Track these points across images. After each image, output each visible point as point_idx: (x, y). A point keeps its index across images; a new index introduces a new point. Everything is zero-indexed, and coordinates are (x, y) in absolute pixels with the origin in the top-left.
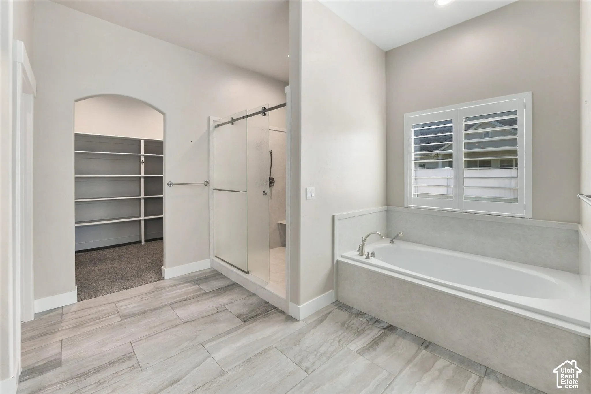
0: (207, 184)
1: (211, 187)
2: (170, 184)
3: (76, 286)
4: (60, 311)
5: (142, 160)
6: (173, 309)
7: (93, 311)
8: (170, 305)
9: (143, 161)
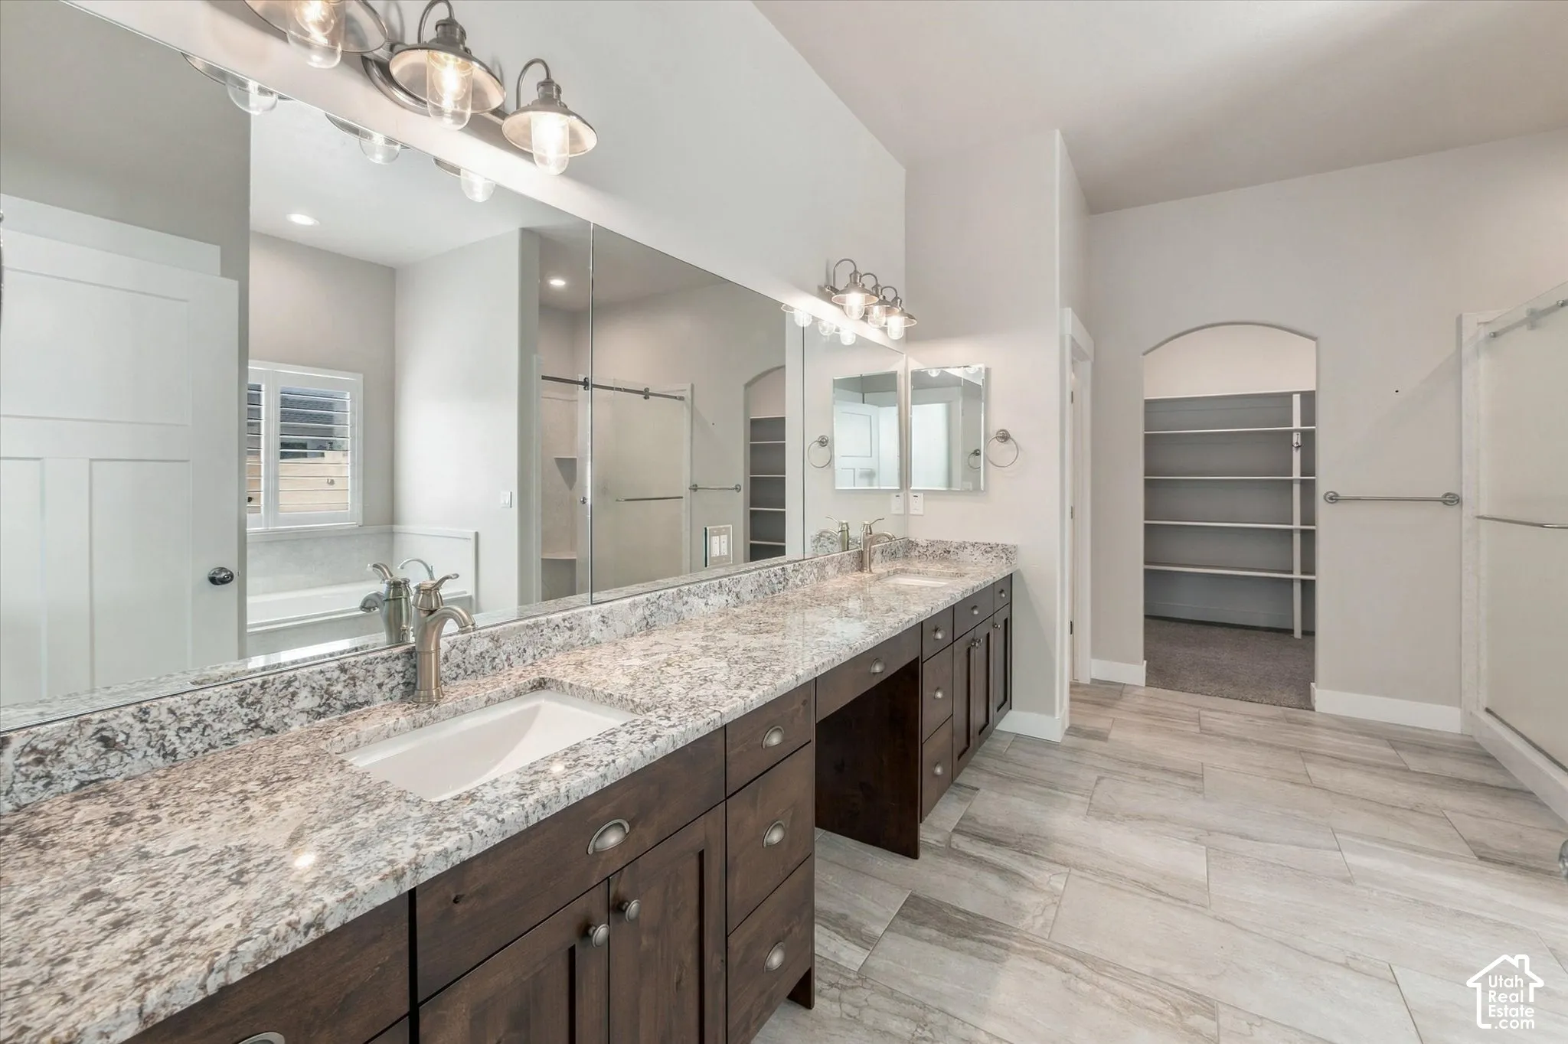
0: (1452, 500)
1: (1467, 511)
2: (1331, 498)
3: (1145, 662)
4: (1120, 687)
5: (1295, 441)
6: (1304, 760)
7: (1164, 705)
8: (1300, 751)
9: (1297, 443)
